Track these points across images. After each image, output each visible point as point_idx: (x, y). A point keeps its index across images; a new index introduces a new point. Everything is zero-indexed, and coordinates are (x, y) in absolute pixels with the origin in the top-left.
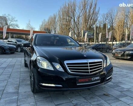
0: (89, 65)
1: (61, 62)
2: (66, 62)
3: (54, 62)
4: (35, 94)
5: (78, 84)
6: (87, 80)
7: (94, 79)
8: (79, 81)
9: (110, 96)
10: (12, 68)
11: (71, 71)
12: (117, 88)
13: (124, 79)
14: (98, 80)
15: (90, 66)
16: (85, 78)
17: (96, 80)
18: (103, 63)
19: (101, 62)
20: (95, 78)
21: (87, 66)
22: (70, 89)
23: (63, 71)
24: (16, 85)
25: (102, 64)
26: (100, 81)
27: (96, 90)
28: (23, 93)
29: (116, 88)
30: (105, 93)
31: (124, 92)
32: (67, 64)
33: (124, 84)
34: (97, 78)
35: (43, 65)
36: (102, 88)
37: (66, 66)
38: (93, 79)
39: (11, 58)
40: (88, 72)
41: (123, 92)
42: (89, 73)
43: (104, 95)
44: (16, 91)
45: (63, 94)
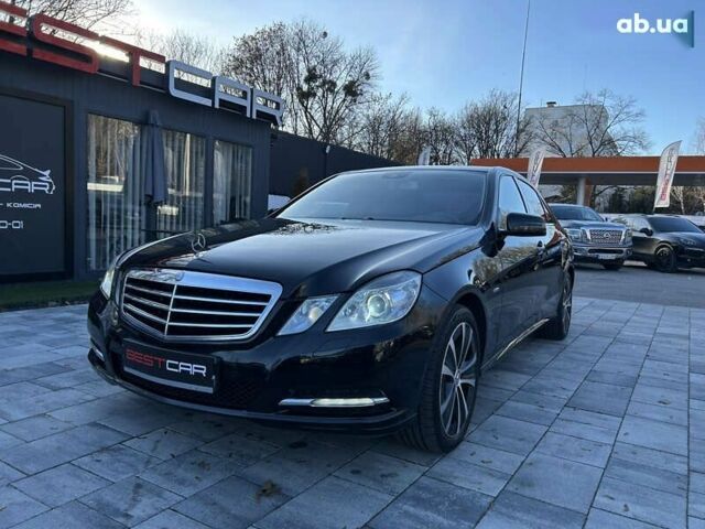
5: (126, 369)
6: (148, 360)
7: (177, 367)
8: (128, 354)
14: (197, 379)
15: (178, 303)
17: (185, 376)
19: (266, 297)
20: (182, 366)
26: (210, 390)
34: (192, 369)
37: (125, 287)
38: (171, 365)
40: (161, 327)
42: (163, 331)
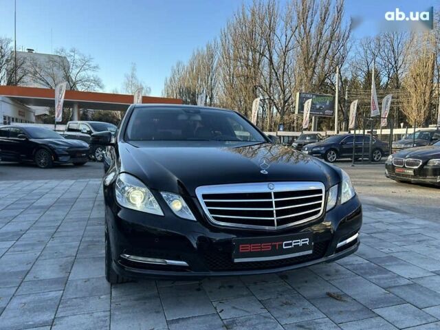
0: (273, 200)
1: (184, 190)
2: (200, 191)
3: (165, 191)
4: (115, 288)
5: (236, 261)
6: (267, 247)
7: (291, 244)
8: (242, 248)
9: (349, 300)
10: (68, 210)
11: (216, 218)
12: (378, 276)
13: (408, 248)
14: (305, 247)
15: (278, 204)
16: (261, 242)
17: (297, 249)
18: (323, 195)
19: (320, 191)
20: (294, 243)
21: (270, 205)
22: (212, 274)
23: (192, 217)
24: (65, 259)
25: (320, 198)
26: (310, 252)
27: (306, 282)
28: (79, 283)
29: (374, 274)
30: (333, 291)
31: (396, 291)
32: (205, 196)
33: (405, 263)
34: (301, 242)
35: (133, 198)
36: (328, 275)
37: (202, 201)
38: (286, 245)
39: (72, 178)
40: (271, 223)
41: (391, 290)
42: (274, 225)
43: (329, 295)
44: (62, 275)
45: (199, 290)
